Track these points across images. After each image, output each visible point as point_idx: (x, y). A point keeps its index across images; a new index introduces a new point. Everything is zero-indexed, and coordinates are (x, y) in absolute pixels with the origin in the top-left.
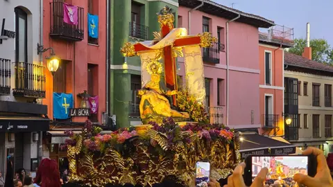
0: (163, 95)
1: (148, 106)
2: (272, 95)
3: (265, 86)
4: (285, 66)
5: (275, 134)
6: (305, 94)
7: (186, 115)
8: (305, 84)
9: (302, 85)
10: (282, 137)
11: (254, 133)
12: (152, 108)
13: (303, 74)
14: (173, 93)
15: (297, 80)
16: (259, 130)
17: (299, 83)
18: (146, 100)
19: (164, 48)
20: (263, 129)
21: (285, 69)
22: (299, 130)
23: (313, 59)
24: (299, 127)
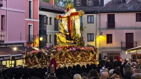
0: (65, 34)
2: (32, 24)
3: (28, 19)
4: (40, 8)
5: (34, 46)
6: (50, 24)
8: (51, 18)
9: (49, 19)
10: (37, 47)
11: (22, 45)
13: (49, 13)
15: (46, 16)
16: (25, 44)
17: (47, 18)
18: (58, 37)
20: (27, 43)
21: (39, 10)
22: (47, 43)
23: (55, 4)
24: (46, 42)
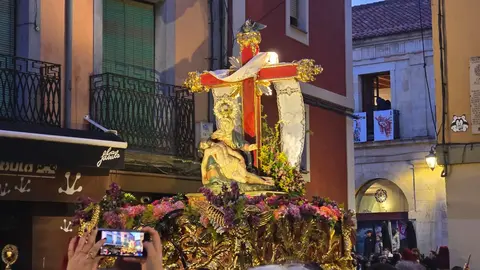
0: (236, 150)
1: (212, 167)
7: (271, 182)
12: (218, 169)
14: (253, 147)
18: (211, 158)
19: (244, 81)
